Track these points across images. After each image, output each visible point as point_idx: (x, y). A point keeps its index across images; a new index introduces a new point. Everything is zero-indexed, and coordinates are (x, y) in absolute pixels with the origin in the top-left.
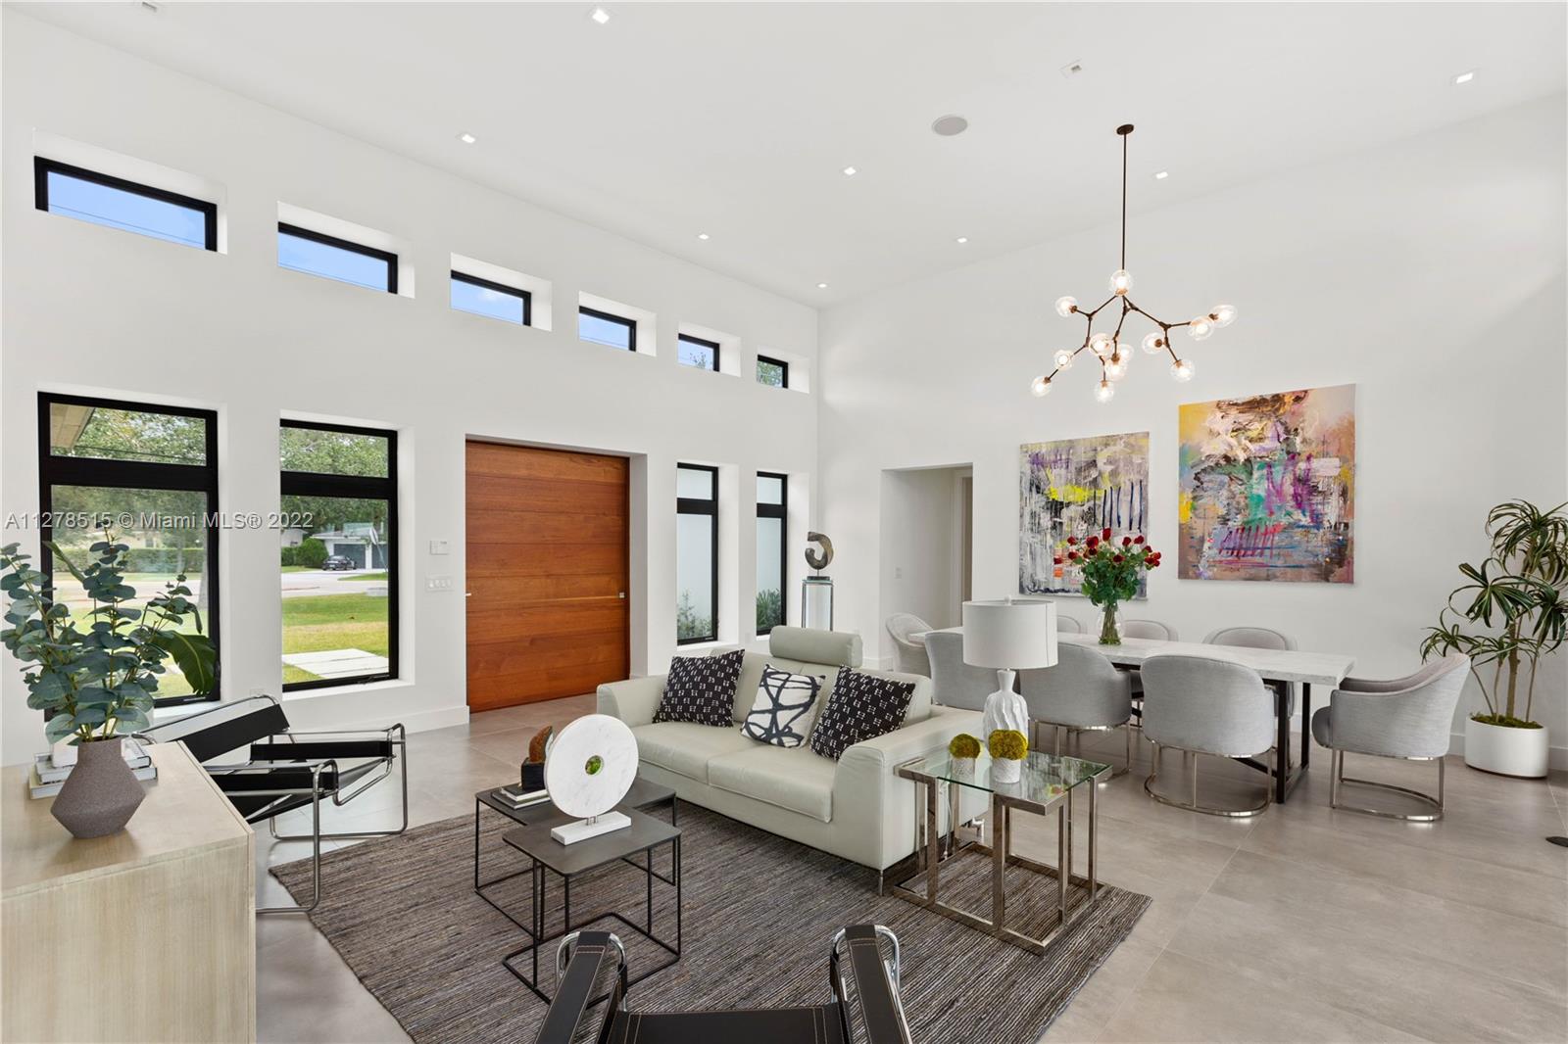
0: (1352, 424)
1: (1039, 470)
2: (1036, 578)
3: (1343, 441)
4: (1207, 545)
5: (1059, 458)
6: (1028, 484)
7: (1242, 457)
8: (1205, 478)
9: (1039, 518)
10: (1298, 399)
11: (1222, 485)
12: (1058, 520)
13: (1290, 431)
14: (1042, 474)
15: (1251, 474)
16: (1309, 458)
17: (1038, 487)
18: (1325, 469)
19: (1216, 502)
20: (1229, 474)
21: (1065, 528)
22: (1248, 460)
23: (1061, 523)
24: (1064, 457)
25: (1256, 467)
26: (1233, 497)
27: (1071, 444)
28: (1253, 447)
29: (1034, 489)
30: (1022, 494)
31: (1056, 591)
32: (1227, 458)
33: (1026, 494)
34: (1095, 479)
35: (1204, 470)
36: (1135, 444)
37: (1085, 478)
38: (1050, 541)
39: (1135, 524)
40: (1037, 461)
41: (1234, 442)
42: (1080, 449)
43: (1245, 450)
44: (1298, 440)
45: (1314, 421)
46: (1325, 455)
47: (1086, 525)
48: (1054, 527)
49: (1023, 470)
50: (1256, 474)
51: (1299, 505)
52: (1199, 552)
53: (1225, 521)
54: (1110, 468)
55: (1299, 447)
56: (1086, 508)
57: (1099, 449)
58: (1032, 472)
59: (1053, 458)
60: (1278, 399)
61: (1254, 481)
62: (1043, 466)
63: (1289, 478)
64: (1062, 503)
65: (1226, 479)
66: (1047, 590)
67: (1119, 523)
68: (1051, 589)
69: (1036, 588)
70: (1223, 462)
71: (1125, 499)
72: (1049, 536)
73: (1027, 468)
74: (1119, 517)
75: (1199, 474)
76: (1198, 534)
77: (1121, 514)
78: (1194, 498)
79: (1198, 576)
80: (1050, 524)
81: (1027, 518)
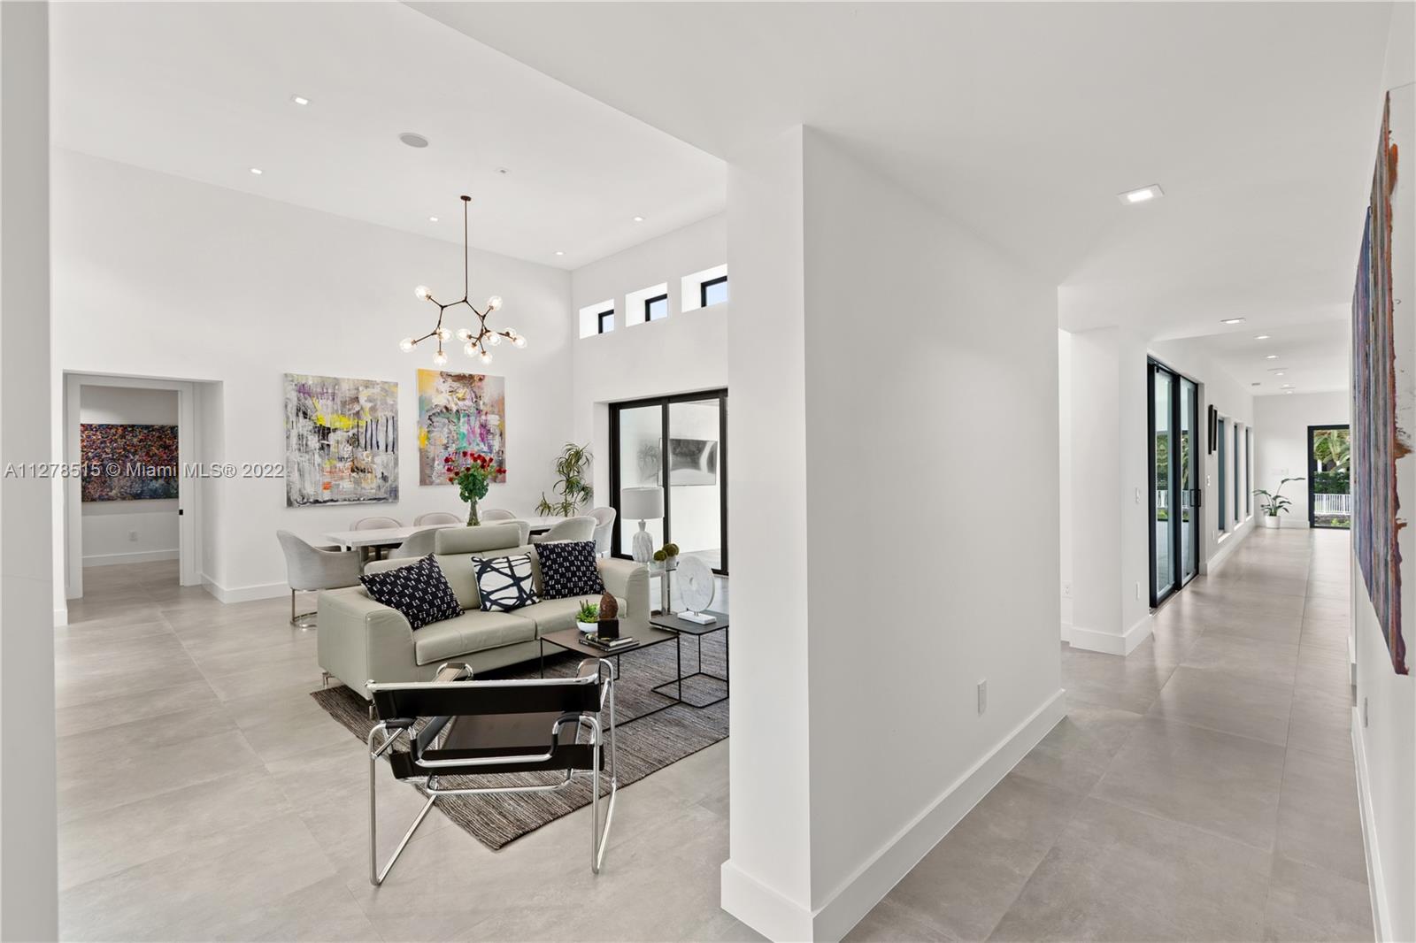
0: (503, 398)
1: (306, 399)
2: (304, 492)
3: (499, 406)
4: (436, 462)
5: (325, 391)
6: (294, 411)
7: (455, 409)
8: (434, 419)
9: (307, 441)
10: (481, 380)
11: (444, 425)
12: (326, 442)
13: (478, 397)
14: (309, 402)
15: (459, 419)
16: (486, 413)
17: (305, 414)
18: (493, 420)
19: (441, 435)
20: (448, 418)
21: (332, 449)
22: (457, 411)
23: (328, 445)
24: (330, 391)
25: (462, 415)
26: (450, 433)
27: (336, 382)
28: (460, 403)
29: (301, 414)
30: (288, 418)
31: (325, 502)
32: (446, 408)
33: (292, 417)
34: (358, 412)
35: (434, 414)
36: (389, 390)
37: (349, 410)
38: (317, 459)
39: (390, 448)
40: (303, 390)
41: (450, 398)
42: (345, 386)
43: (456, 404)
44: (481, 403)
45: (488, 392)
46: (493, 413)
47: (351, 447)
48: (322, 448)
49: (288, 396)
50: (462, 420)
51: (483, 440)
52: (432, 467)
53: (446, 447)
54: (369, 405)
55: (482, 407)
56: (350, 434)
57: (361, 389)
58: (299, 400)
59: (319, 390)
60: (471, 377)
61: (461, 424)
62: (310, 396)
63: (478, 425)
64: (329, 429)
65: (447, 421)
66: (317, 502)
67: (378, 446)
68: (320, 500)
69: (305, 500)
70: (444, 410)
71: (382, 429)
72: (317, 456)
73: (293, 396)
74: (377, 443)
75: (432, 416)
76: (431, 456)
77: (379, 440)
78: (429, 432)
79: (431, 483)
80: (318, 446)
81: (294, 440)
